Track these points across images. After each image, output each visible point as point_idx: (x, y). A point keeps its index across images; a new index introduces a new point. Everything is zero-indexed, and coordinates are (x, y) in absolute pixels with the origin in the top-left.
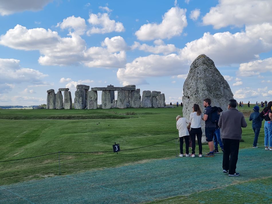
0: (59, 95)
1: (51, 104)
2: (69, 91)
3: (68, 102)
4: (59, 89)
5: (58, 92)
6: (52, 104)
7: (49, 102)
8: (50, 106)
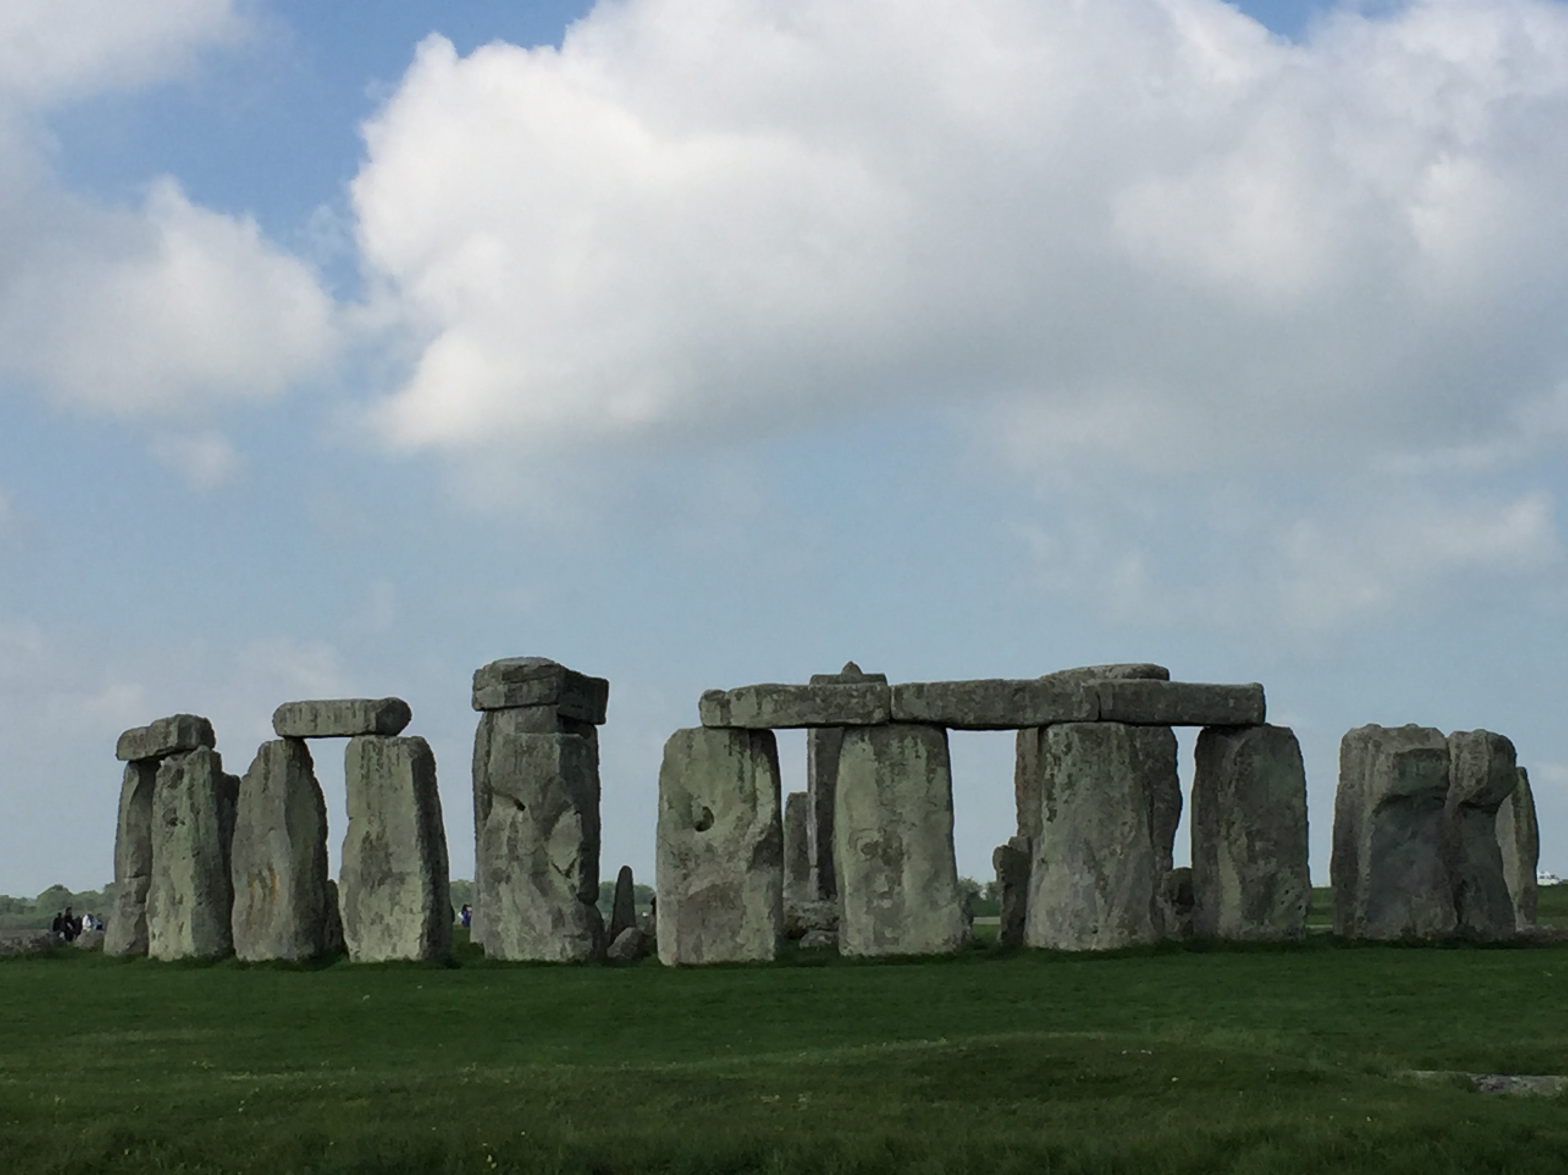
0: (278, 787)
1: (175, 902)
2: (406, 733)
3: (401, 879)
4: (281, 717)
5: (265, 752)
6: (190, 901)
7: (144, 872)
8: (155, 926)
